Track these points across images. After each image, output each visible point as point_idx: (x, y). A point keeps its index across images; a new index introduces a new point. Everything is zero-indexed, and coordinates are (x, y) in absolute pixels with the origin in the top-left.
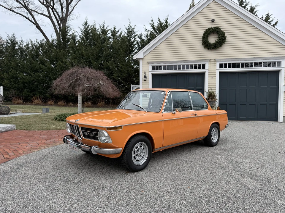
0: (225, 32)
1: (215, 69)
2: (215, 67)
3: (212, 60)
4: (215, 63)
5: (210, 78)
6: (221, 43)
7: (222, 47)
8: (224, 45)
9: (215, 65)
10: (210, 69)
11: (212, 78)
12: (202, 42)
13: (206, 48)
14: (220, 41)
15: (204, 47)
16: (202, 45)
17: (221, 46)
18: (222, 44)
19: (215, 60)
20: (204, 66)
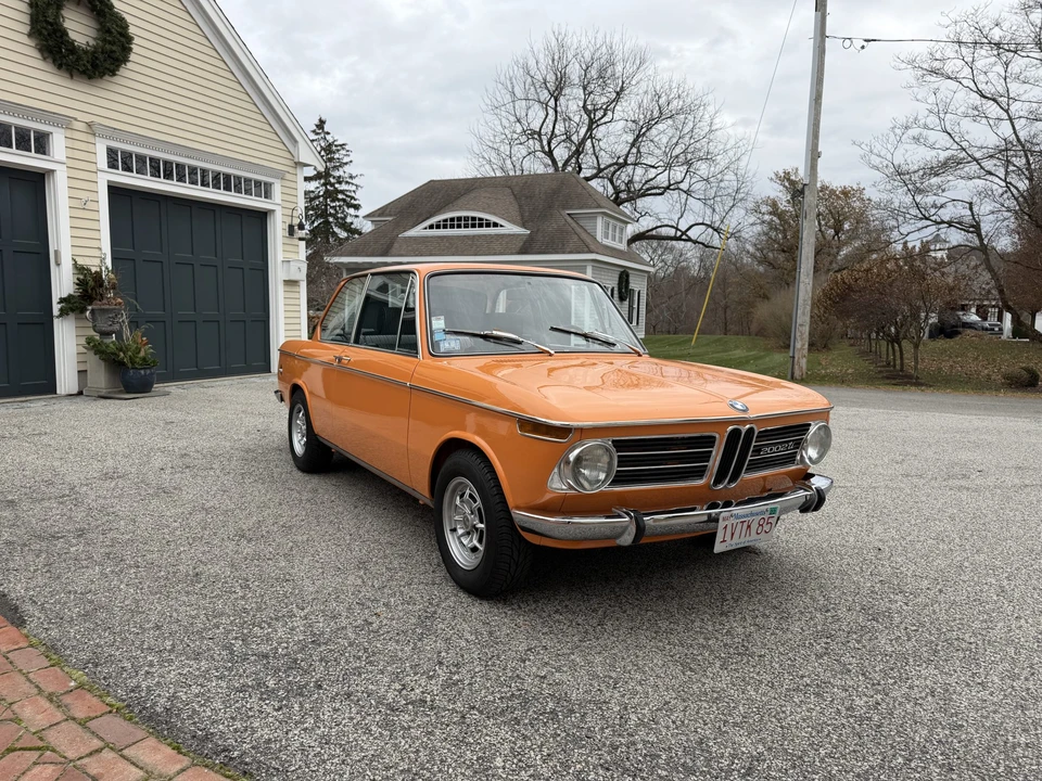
0: (129, 19)
1: (92, 167)
2: (90, 157)
3: (77, 125)
4: (90, 138)
5: (76, 203)
6: (117, 60)
7: (115, 79)
8: (122, 71)
9: (90, 148)
10: (71, 163)
11: (82, 206)
12: (26, 19)
13: (50, 60)
14: (115, 52)
15: (40, 50)
16: (30, 35)
17: (113, 73)
18: (118, 67)
19: (89, 125)
20: (42, 144)
